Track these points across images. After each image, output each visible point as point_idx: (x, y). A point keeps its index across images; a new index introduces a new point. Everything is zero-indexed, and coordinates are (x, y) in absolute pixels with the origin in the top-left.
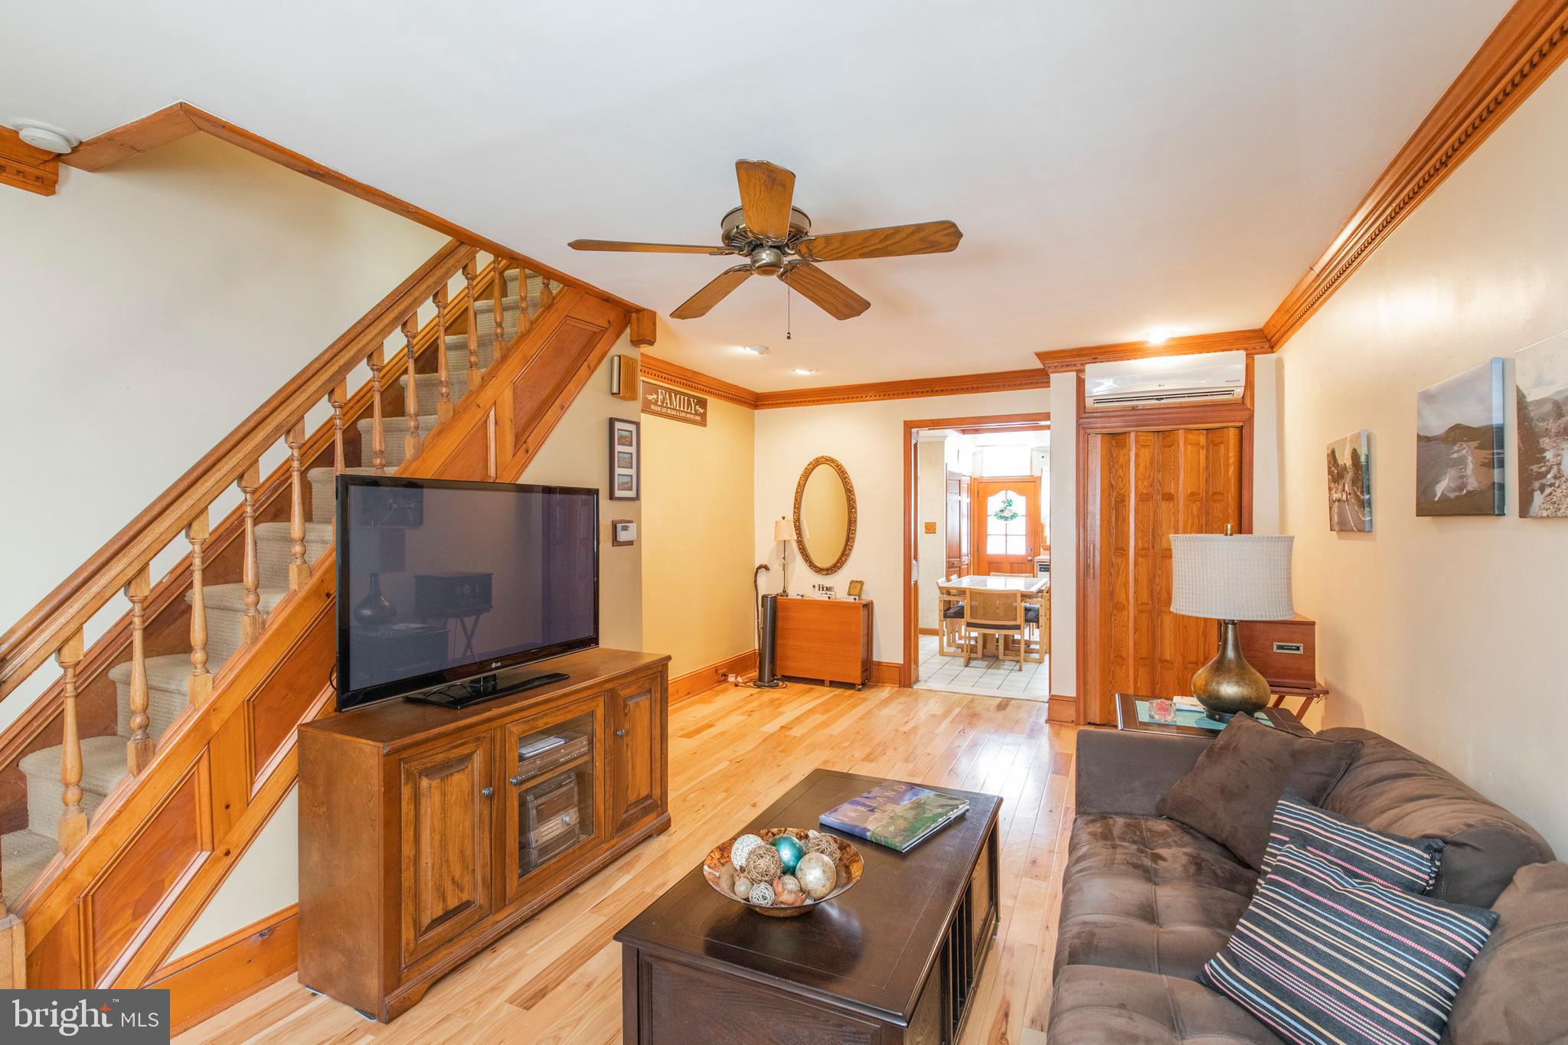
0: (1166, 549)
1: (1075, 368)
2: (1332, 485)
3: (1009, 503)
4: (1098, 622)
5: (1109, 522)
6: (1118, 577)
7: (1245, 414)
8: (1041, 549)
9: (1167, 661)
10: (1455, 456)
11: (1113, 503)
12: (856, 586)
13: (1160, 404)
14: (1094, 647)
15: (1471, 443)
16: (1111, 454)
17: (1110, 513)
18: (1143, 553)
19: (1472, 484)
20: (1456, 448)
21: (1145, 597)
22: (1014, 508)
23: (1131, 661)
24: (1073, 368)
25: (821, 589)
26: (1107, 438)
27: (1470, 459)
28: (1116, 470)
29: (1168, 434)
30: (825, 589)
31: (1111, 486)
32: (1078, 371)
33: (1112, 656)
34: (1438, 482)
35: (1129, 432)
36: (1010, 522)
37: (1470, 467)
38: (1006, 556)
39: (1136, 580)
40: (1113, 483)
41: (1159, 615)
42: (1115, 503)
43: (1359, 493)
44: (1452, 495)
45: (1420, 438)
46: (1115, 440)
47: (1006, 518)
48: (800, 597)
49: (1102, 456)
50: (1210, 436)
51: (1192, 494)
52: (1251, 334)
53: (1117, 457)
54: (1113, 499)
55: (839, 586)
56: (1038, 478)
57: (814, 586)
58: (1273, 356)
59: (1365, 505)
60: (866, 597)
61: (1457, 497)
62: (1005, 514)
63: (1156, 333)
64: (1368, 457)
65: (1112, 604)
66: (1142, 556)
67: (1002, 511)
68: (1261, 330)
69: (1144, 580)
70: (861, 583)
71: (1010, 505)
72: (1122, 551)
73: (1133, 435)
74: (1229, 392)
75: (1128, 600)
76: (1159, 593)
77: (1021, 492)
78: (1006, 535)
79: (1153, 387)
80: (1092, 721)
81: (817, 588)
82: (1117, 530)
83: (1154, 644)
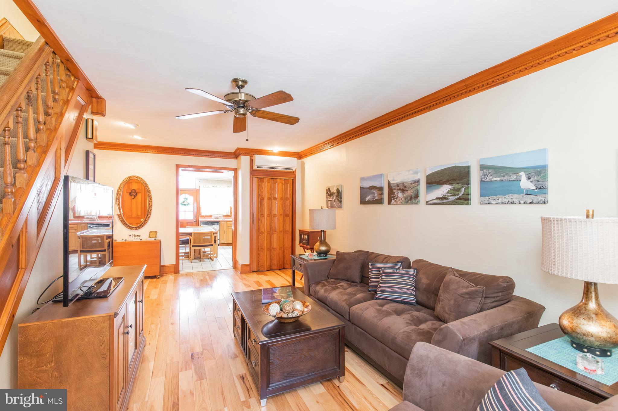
0: (274, 214)
1: (250, 155)
2: (328, 197)
3: (187, 199)
4: (256, 238)
5: (259, 206)
6: (261, 223)
7: (293, 176)
8: (199, 217)
9: (274, 248)
10: (372, 192)
11: (260, 200)
12: (153, 234)
13: (275, 170)
14: (254, 247)
15: (376, 190)
16: (259, 184)
17: (259, 203)
18: (268, 216)
19: (377, 198)
20: (372, 190)
21: (269, 230)
22: (189, 201)
23: (265, 250)
24: (249, 155)
25: (134, 236)
26: (258, 179)
27: (376, 193)
28: (261, 190)
29: (275, 179)
30: (136, 236)
31: (259, 194)
32: (250, 156)
33: (259, 249)
34: (367, 197)
35: (265, 178)
36: (187, 206)
37: (376, 195)
38: (185, 220)
39: (267, 224)
40: (260, 193)
41: (272, 234)
42: (261, 200)
43: (339, 199)
44: (371, 200)
45: (361, 188)
46: (261, 180)
47: (185, 205)
48: (124, 241)
49: (257, 185)
50: (285, 181)
51: (281, 198)
52: (296, 154)
53: (261, 185)
54: (260, 199)
55: (144, 234)
56: (198, 190)
57: (130, 235)
58: (300, 161)
59: (341, 202)
60: (159, 238)
61: (372, 201)
62: (185, 203)
63: (276, 149)
64: (341, 190)
65: (259, 232)
66: (268, 217)
67: (183, 202)
68: (298, 153)
69: (269, 224)
70: (156, 232)
71: (187, 200)
72: (262, 215)
73: (266, 178)
74: (292, 169)
75: (264, 230)
76: (272, 228)
77: (192, 195)
78: (185, 212)
79: (274, 165)
80: (254, 271)
81: (132, 236)
82: (261, 208)
83: (271, 244)
